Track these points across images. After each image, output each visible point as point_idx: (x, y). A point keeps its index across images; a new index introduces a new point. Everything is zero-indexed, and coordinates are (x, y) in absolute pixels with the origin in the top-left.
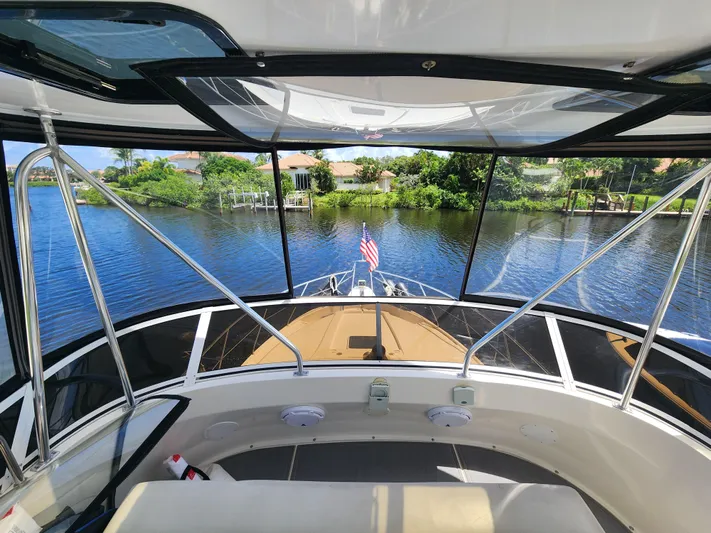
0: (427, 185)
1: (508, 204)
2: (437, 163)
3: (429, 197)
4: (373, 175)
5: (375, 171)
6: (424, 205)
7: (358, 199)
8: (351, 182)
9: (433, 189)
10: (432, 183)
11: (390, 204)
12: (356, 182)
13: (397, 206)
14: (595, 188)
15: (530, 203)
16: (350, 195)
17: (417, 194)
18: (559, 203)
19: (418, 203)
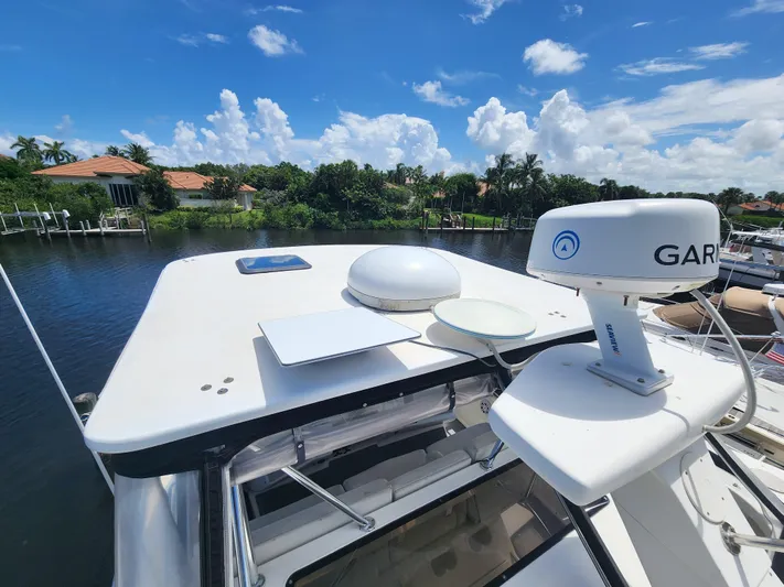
0: (295, 203)
1: (376, 223)
2: (303, 179)
3: (300, 216)
4: (229, 189)
5: (231, 185)
6: (295, 225)
7: (213, 219)
8: (200, 197)
9: (302, 208)
10: (301, 201)
11: (255, 225)
12: (206, 198)
13: (265, 226)
14: (442, 208)
15: (394, 222)
16: (201, 214)
17: (287, 213)
18: (417, 222)
19: (289, 222)
